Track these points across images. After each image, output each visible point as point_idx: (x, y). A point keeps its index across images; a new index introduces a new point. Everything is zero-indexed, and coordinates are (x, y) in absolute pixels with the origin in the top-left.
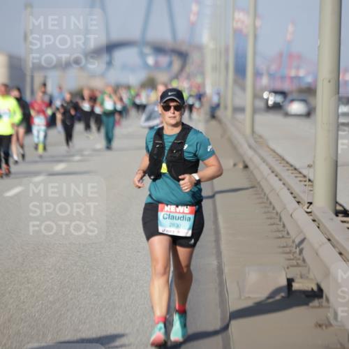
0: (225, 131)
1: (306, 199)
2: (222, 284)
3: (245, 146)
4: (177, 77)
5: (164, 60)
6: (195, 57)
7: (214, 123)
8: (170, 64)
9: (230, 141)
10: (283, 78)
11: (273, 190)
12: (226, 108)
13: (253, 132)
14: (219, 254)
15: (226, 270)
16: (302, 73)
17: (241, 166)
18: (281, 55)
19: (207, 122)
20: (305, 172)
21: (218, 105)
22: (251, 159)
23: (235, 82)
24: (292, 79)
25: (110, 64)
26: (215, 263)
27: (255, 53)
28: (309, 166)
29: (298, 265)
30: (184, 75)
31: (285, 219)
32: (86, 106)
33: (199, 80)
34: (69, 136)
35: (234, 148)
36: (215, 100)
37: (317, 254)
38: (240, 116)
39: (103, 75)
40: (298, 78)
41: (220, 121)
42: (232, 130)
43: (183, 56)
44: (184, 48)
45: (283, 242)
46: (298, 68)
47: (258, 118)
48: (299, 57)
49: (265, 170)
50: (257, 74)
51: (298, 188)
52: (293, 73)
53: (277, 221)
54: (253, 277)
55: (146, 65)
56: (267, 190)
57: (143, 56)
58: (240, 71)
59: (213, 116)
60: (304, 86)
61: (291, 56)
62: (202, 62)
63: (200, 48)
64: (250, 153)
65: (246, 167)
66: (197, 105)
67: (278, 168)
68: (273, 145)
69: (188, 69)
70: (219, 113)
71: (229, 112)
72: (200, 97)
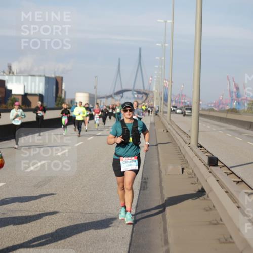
0: (160, 119)
1: (188, 142)
2: (160, 170)
3: (168, 124)
4: (144, 102)
5: (140, 96)
6: (150, 95)
7: (156, 116)
8: (142, 97)
9: (162, 123)
10: (179, 102)
11: (177, 139)
12: (161, 112)
13: (170, 120)
14: (159, 160)
15: (161, 165)
16: (186, 101)
17: (166, 131)
18: (179, 95)
19: (154, 116)
20: (188, 133)
21: (158, 111)
22: (169, 129)
23: (164, 103)
24: (183, 103)
25: (122, 96)
26: (157, 163)
27: (171, 94)
28: (190, 131)
29: (185, 164)
30: (147, 101)
31: (181, 148)
32: (110, 111)
33: (152, 103)
34: (104, 121)
35: (164, 125)
36: (157, 109)
37: (192, 160)
38: (166, 115)
39: (120, 100)
40: (184, 102)
41: (159, 116)
42: (163, 119)
43: (147, 94)
44: (147, 92)
45: (180, 156)
46: (185, 99)
47: (172, 115)
48: (185, 96)
49: (175, 132)
50: (171, 101)
51: (185, 138)
52: (183, 101)
53: (178, 149)
54: (170, 167)
55: (134, 97)
56: (175, 139)
57: (133, 94)
58: (166, 100)
59: (156, 115)
60: (186, 105)
61: (182, 95)
62: (153, 95)
63: (152, 92)
64: (169, 127)
65: (168, 131)
66: (151, 110)
67: (179, 132)
68: (177, 124)
69: (148, 99)
70: (158, 113)
71: (162, 113)
72: (152, 108)
